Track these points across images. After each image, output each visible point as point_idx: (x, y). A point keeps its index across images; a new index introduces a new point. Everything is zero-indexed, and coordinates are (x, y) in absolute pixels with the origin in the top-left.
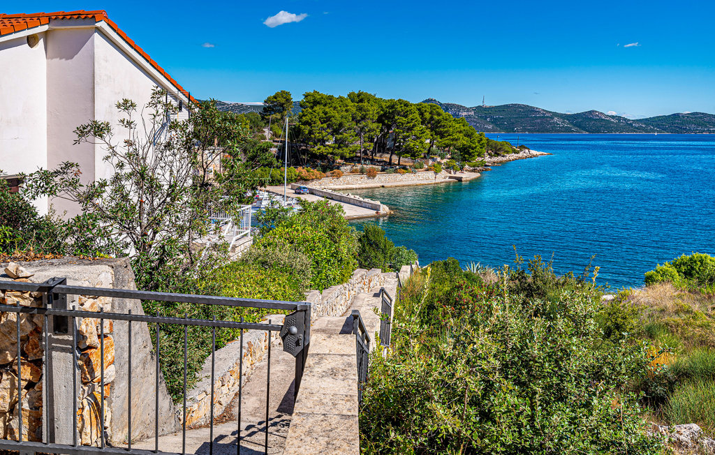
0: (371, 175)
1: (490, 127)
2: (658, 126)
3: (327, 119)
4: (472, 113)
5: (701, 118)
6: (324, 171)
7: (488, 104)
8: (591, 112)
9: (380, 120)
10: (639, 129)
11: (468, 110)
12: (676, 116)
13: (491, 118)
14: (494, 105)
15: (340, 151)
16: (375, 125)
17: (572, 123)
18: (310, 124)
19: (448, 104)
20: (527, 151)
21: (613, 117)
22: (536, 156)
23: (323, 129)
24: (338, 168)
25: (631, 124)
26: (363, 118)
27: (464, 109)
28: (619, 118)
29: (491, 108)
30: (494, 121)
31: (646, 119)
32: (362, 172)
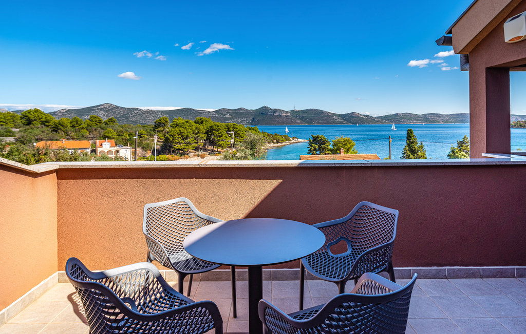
0: (202, 157)
1: (299, 122)
2: (388, 120)
3: (181, 133)
4: (289, 114)
5: (409, 116)
6: (181, 156)
7: (297, 109)
8: (353, 113)
9: (207, 133)
10: (378, 122)
11: (286, 112)
12: (396, 115)
13: (300, 117)
14: (301, 109)
15: (187, 147)
16: (203, 135)
17: (343, 119)
18: (173, 136)
19: (275, 109)
20: (296, 139)
21: (364, 115)
22: (301, 142)
23: (178, 138)
24: (187, 154)
25: (374, 119)
26: (198, 132)
27: (284, 112)
28: (367, 116)
29: (299, 111)
30: (301, 119)
31: (382, 117)
32: (198, 156)
